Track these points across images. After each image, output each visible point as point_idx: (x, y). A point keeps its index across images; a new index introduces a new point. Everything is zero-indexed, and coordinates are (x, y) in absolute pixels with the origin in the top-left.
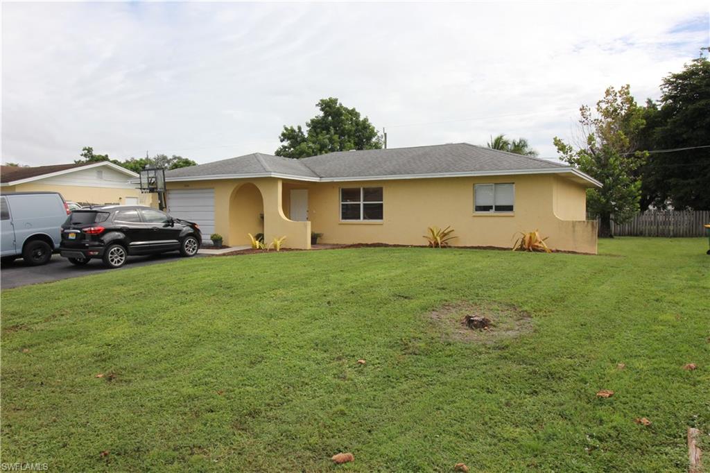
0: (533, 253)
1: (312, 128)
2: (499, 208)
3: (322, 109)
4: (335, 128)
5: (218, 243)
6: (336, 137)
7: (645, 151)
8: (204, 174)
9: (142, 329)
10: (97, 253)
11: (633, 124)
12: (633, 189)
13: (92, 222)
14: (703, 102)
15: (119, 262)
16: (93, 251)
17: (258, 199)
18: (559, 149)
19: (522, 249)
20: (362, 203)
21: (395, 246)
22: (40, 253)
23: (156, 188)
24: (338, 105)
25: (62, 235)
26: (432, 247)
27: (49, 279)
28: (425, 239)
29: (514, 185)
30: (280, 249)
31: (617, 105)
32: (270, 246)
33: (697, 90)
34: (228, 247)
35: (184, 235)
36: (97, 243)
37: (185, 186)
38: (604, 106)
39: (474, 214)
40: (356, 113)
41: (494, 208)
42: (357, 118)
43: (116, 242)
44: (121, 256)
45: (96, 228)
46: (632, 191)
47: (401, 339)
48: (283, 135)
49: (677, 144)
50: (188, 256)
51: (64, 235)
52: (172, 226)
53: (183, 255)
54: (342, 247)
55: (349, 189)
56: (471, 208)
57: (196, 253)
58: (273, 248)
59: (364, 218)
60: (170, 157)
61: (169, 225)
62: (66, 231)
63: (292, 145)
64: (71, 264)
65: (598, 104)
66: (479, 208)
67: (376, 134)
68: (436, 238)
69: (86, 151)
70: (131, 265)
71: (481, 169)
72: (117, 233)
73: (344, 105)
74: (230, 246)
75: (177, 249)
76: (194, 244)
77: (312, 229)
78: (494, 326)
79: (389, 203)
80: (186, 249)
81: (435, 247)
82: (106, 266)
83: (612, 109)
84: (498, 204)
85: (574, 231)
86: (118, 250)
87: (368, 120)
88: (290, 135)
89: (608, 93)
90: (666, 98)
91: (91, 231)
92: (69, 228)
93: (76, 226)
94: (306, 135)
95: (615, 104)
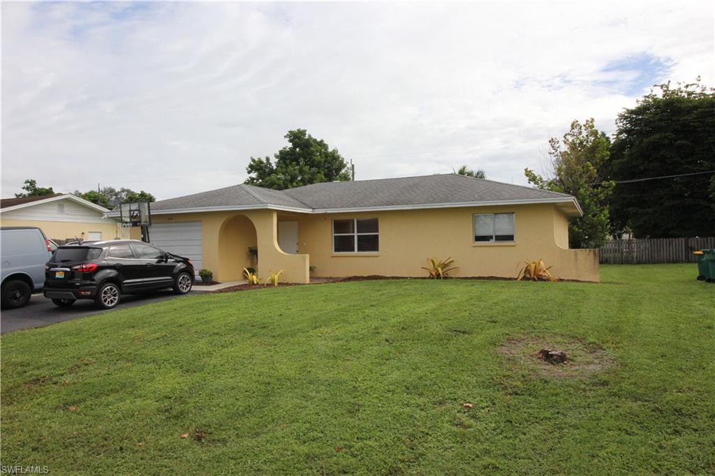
0: (540, 282)
1: (281, 159)
2: (499, 238)
3: (290, 141)
4: (305, 158)
5: (207, 279)
6: (306, 169)
7: (611, 181)
8: (191, 207)
9: (197, 377)
10: (89, 293)
11: (598, 156)
12: (603, 218)
13: (84, 259)
14: (657, 136)
15: (112, 302)
16: (85, 291)
17: (251, 232)
18: (530, 180)
19: (525, 278)
20: (356, 234)
21: (393, 278)
22: (18, 295)
23: (140, 222)
24: (307, 137)
25: (46, 274)
26: (432, 278)
27: (38, 323)
28: (424, 270)
29: (514, 215)
30: (279, 284)
31: (583, 137)
32: (268, 281)
33: (652, 125)
34: (218, 283)
35: (177, 271)
36: (88, 282)
37: (169, 219)
38: (570, 139)
39: (474, 245)
40: (325, 144)
41: (494, 237)
42: (326, 150)
43: (109, 280)
44: (115, 295)
45: (88, 266)
46: (602, 220)
47: (493, 379)
48: (251, 166)
49: (634, 176)
50: (181, 293)
51: (50, 274)
52: (166, 261)
53: (177, 292)
54: (341, 281)
55: (340, 221)
56: (472, 238)
57: (189, 291)
58: (270, 282)
59: (359, 250)
60: (118, 190)
61: (162, 261)
62: (52, 269)
63: (260, 177)
64: (55, 306)
65: (565, 137)
66: (478, 238)
67: (345, 166)
68: (437, 269)
69: (29, 184)
70: (124, 305)
71: (481, 199)
72: (108, 271)
73: (314, 136)
74: (219, 281)
75: (171, 287)
76: (188, 280)
77: (310, 263)
78: (572, 360)
79: (386, 234)
80: (180, 286)
81: (437, 278)
82: (97, 306)
83: (578, 141)
84: (499, 233)
85: (576, 260)
86: (111, 289)
87: (337, 151)
88: (257, 166)
89: (573, 126)
90: (621, 132)
91: (83, 268)
92: (56, 266)
93: (64, 264)
94: (275, 167)
95: (580, 137)
